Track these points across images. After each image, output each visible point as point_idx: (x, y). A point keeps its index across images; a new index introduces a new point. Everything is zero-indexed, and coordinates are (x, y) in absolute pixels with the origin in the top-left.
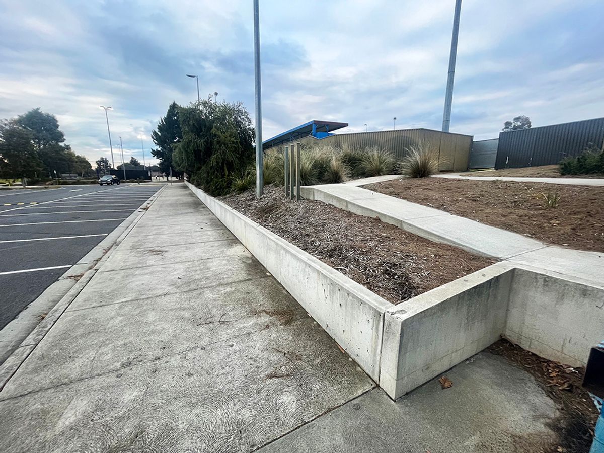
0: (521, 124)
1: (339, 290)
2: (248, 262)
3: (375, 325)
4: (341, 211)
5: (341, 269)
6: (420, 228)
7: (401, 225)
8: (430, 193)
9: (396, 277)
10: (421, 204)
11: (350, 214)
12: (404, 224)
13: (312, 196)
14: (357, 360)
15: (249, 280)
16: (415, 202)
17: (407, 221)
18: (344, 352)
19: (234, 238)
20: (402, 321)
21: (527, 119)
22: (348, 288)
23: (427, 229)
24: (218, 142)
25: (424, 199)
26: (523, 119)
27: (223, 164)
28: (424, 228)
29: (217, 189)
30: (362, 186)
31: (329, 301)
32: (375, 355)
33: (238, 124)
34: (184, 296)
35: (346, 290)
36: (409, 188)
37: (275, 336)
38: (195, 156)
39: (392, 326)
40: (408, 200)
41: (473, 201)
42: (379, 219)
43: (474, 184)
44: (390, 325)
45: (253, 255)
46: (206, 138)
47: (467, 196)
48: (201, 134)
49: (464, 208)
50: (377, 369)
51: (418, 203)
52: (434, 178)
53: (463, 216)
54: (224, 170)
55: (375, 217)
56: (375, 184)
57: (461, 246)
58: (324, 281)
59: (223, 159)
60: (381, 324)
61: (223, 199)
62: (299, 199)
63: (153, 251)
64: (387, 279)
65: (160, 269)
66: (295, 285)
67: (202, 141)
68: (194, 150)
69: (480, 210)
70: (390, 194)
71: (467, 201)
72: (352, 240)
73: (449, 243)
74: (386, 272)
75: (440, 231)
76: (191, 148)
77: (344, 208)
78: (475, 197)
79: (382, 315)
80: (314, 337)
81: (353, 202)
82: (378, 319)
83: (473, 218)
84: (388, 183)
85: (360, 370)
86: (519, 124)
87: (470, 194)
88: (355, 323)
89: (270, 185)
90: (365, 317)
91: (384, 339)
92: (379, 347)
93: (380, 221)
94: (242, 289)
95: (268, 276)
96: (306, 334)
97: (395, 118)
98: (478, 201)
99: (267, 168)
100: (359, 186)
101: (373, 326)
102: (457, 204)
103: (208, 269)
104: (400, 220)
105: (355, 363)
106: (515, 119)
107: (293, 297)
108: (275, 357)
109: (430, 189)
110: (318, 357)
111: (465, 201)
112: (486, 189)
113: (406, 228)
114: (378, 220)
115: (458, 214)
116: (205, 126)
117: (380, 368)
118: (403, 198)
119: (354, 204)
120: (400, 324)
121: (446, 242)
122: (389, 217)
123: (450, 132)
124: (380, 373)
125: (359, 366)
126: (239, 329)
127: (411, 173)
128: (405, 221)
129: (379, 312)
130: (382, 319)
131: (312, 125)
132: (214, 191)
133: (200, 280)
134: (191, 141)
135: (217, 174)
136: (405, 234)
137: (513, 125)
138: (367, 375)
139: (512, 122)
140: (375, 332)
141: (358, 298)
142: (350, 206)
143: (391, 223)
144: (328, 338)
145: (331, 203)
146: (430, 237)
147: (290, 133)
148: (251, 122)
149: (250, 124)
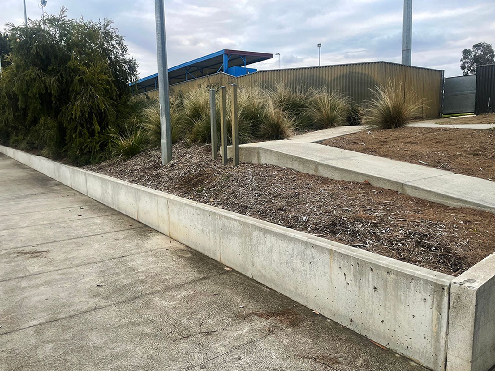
0: (482, 53)
1: (372, 269)
2: (187, 256)
3: (435, 303)
4: (308, 176)
5: (359, 246)
6: (430, 192)
7: (403, 189)
8: (418, 148)
9: (433, 248)
10: (411, 162)
11: (325, 181)
12: (406, 188)
13: (256, 158)
14: (408, 354)
15: (204, 278)
16: (401, 160)
17: (410, 184)
18: (385, 349)
19: (141, 225)
20: (476, 290)
21: (489, 46)
22: (386, 265)
23: (440, 192)
24: (81, 81)
25: (413, 156)
26: (483, 47)
27: (90, 114)
28: (435, 190)
29: (83, 154)
30: (320, 142)
31: (354, 287)
32: (437, 340)
33: (106, 52)
34: (126, 308)
35: (383, 267)
36: (385, 142)
37: (288, 341)
38: (42, 104)
39: (463, 298)
40: (392, 159)
41: (475, 155)
42: (370, 184)
43: (469, 134)
44: (459, 298)
45: (188, 247)
46: (59, 74)
47: (466, 149)
48: (50, 68)
49: (467, 165)
50: (442, 357)
51: (406, 161)
52: (411, 128)
53: (469, 174)
54: (91, 124)
55: (363, 181)
56: (336, 139)
57: (489, 209)
58: (343, 262)
59: (91, 108)
60: (446, 299)
61: (99, 169)
62: (237, 163)
63: (26, 253)
64: (424, 251)
65: (58, 277)
66: (284, 276)
67: (53, 79)
68: (41, 95)
69: (488, 167)
70: (364, 151)
71: (468, 156)
72: (350, 211)
73: (472, 207)
74: (418, 244)
75: (456, 193)
76: (34, 91)
77: (311, 172)
78: (475, 151)
79: (446, 288)
80: (338, 336)
81: (325, 163)
82: (440, 294)
83: (482, 176)
84: (353, 137)
85: (415, 364)
86: (480, 52)
87: (468, 146)
88: (402, 307)
90: (419, 296)
91: (450, 317)
92: (444, 329)
93: (371, 185)
94: (203, 290)
95: (228, 271)
96: (326, 334)
97: (319, 45)
98: (480, 154)
100: (316, 142)
101: (433, 304)
102: (457, 160)
103: (134, 270)
104: (400, 183)
105: (405, 359)
106: (474, 46)
107: (281, 294)
108: (304, 365)
109: (414, 143)
110: (358, 357)
111: (466, 156)
112: (484, 139)
113: (409, 192)
114: (367, 184)
115: (462, 173)
116: (56, 57)
117: (446, 354)
118: (384, 156)
119: (329, 166)
120: (475, 293)
121: (467, 206)
122: (384, 179)
123: (412, 64)
124: (446, 361)
125: (412, 360)
126: (236, 339)
127: (381, 123)
128: (407, 183)
129: (442, 286)
130: (446, 294)
131: (223, 55)
132: (77, 158)
133: (132, 285)
134: (35, 79)
135: (80, 132)
136: (412, 200)
137: (473, 54)
138: (426, 368)
139: (472, 50)
140: (436, 313)
141: (406, 274)
142: (320, 169)
143: (387, 187)
144: (356, 335)
145: (290, 166)
146: (445, 201)
147: (186, 67)
148: (126, 51)
149: (124, 53)
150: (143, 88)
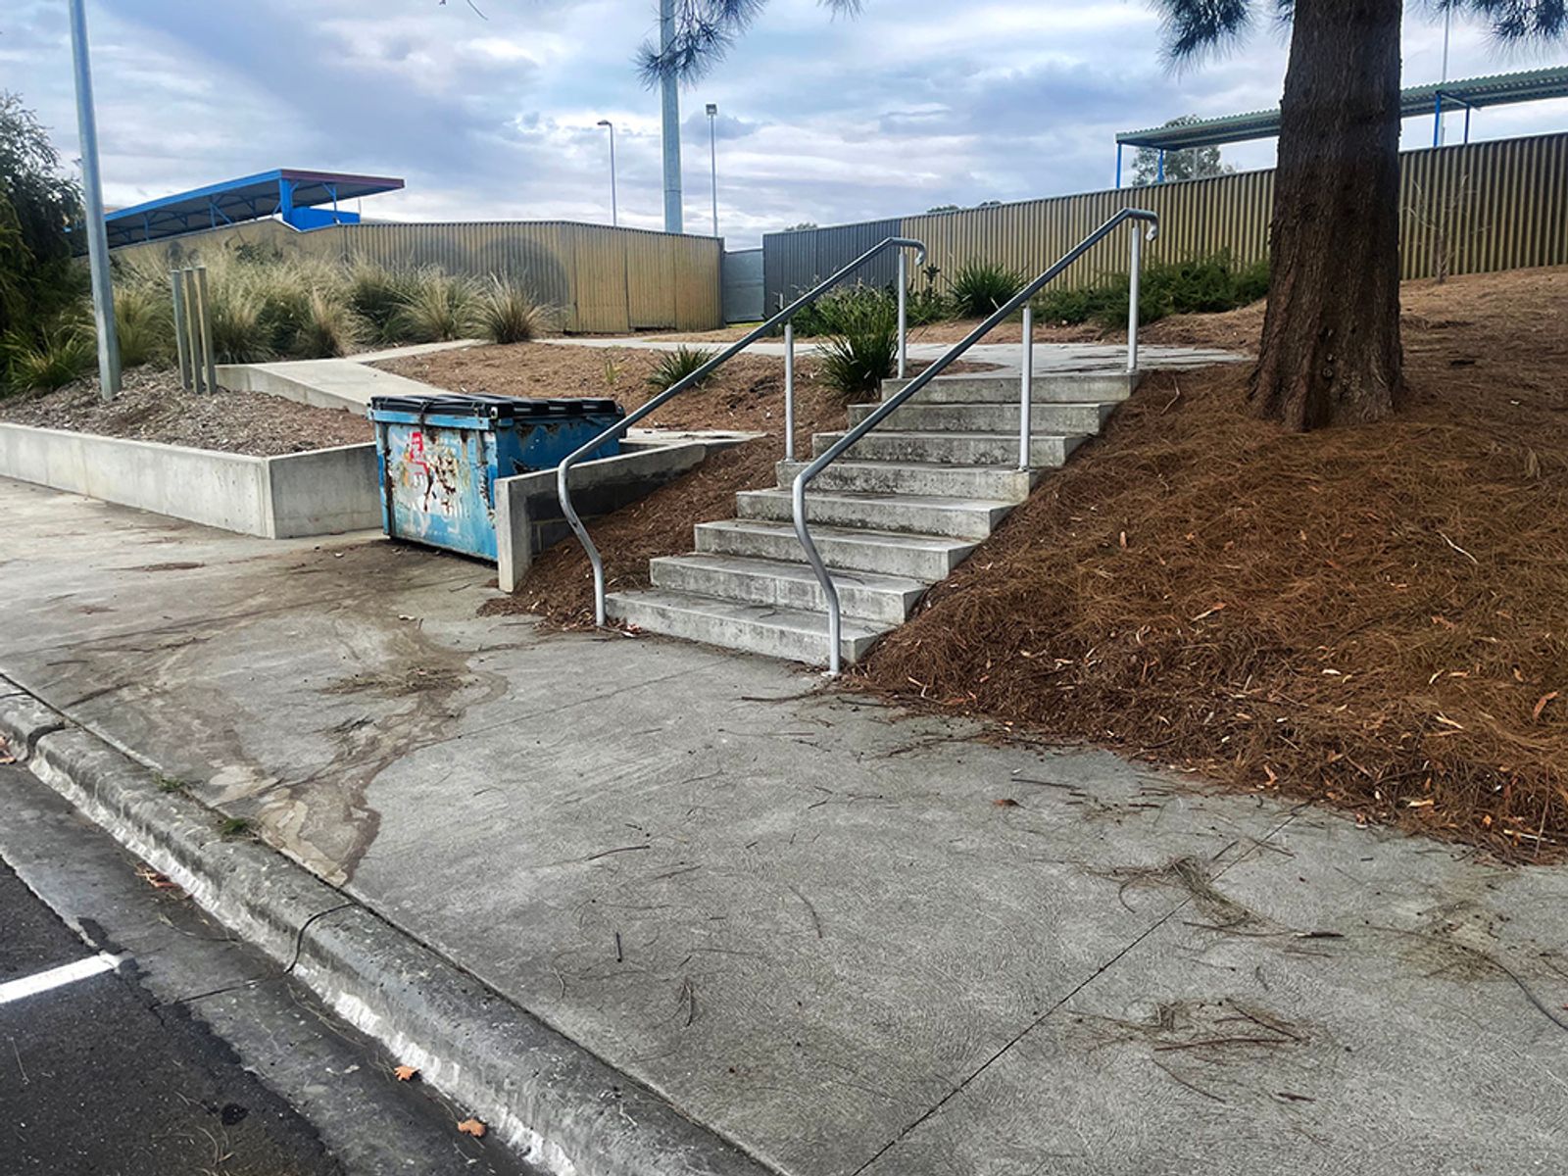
13: (244, 384)
42: (348, 410)
55: (342, 407)
56: (404, 359)
62: (214, 391)
77: (301, 401)
89: (143, 368)
99: (129, 317)
100: (365, 363)
114: (345, 411)
127: (492, 334)
131: (277, 181)
145: (281, 394)
147: (210, 196)
148: (54, 160)
149: (51, 164)
150: (122, 232)
